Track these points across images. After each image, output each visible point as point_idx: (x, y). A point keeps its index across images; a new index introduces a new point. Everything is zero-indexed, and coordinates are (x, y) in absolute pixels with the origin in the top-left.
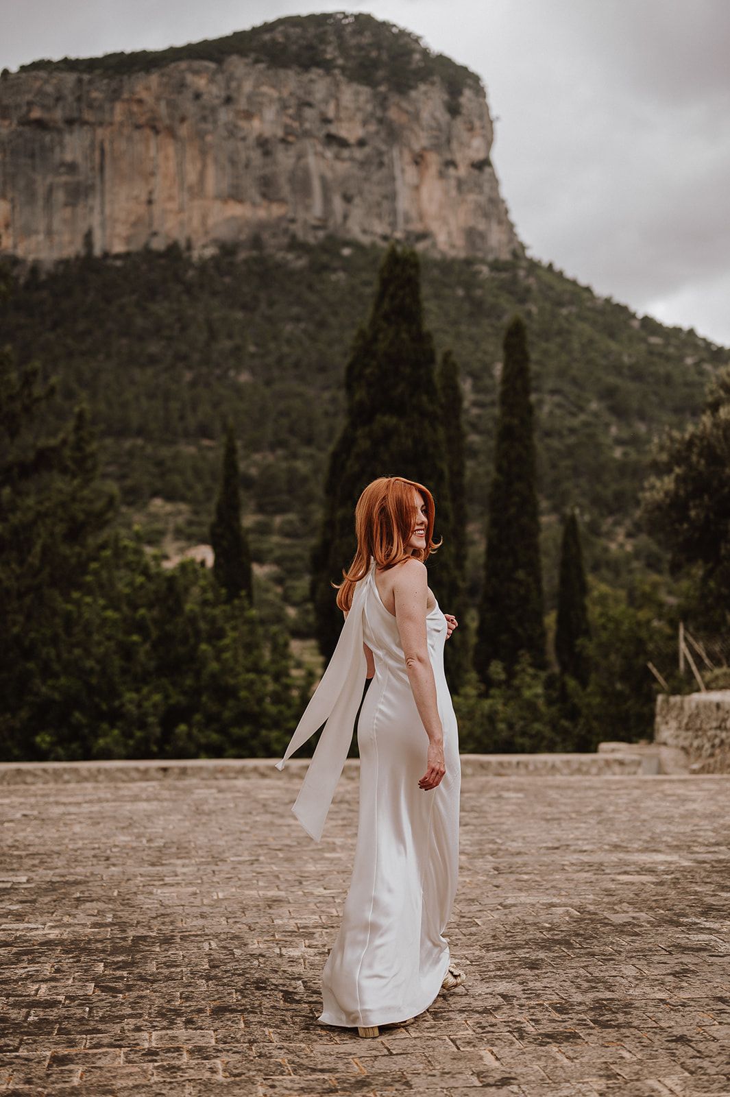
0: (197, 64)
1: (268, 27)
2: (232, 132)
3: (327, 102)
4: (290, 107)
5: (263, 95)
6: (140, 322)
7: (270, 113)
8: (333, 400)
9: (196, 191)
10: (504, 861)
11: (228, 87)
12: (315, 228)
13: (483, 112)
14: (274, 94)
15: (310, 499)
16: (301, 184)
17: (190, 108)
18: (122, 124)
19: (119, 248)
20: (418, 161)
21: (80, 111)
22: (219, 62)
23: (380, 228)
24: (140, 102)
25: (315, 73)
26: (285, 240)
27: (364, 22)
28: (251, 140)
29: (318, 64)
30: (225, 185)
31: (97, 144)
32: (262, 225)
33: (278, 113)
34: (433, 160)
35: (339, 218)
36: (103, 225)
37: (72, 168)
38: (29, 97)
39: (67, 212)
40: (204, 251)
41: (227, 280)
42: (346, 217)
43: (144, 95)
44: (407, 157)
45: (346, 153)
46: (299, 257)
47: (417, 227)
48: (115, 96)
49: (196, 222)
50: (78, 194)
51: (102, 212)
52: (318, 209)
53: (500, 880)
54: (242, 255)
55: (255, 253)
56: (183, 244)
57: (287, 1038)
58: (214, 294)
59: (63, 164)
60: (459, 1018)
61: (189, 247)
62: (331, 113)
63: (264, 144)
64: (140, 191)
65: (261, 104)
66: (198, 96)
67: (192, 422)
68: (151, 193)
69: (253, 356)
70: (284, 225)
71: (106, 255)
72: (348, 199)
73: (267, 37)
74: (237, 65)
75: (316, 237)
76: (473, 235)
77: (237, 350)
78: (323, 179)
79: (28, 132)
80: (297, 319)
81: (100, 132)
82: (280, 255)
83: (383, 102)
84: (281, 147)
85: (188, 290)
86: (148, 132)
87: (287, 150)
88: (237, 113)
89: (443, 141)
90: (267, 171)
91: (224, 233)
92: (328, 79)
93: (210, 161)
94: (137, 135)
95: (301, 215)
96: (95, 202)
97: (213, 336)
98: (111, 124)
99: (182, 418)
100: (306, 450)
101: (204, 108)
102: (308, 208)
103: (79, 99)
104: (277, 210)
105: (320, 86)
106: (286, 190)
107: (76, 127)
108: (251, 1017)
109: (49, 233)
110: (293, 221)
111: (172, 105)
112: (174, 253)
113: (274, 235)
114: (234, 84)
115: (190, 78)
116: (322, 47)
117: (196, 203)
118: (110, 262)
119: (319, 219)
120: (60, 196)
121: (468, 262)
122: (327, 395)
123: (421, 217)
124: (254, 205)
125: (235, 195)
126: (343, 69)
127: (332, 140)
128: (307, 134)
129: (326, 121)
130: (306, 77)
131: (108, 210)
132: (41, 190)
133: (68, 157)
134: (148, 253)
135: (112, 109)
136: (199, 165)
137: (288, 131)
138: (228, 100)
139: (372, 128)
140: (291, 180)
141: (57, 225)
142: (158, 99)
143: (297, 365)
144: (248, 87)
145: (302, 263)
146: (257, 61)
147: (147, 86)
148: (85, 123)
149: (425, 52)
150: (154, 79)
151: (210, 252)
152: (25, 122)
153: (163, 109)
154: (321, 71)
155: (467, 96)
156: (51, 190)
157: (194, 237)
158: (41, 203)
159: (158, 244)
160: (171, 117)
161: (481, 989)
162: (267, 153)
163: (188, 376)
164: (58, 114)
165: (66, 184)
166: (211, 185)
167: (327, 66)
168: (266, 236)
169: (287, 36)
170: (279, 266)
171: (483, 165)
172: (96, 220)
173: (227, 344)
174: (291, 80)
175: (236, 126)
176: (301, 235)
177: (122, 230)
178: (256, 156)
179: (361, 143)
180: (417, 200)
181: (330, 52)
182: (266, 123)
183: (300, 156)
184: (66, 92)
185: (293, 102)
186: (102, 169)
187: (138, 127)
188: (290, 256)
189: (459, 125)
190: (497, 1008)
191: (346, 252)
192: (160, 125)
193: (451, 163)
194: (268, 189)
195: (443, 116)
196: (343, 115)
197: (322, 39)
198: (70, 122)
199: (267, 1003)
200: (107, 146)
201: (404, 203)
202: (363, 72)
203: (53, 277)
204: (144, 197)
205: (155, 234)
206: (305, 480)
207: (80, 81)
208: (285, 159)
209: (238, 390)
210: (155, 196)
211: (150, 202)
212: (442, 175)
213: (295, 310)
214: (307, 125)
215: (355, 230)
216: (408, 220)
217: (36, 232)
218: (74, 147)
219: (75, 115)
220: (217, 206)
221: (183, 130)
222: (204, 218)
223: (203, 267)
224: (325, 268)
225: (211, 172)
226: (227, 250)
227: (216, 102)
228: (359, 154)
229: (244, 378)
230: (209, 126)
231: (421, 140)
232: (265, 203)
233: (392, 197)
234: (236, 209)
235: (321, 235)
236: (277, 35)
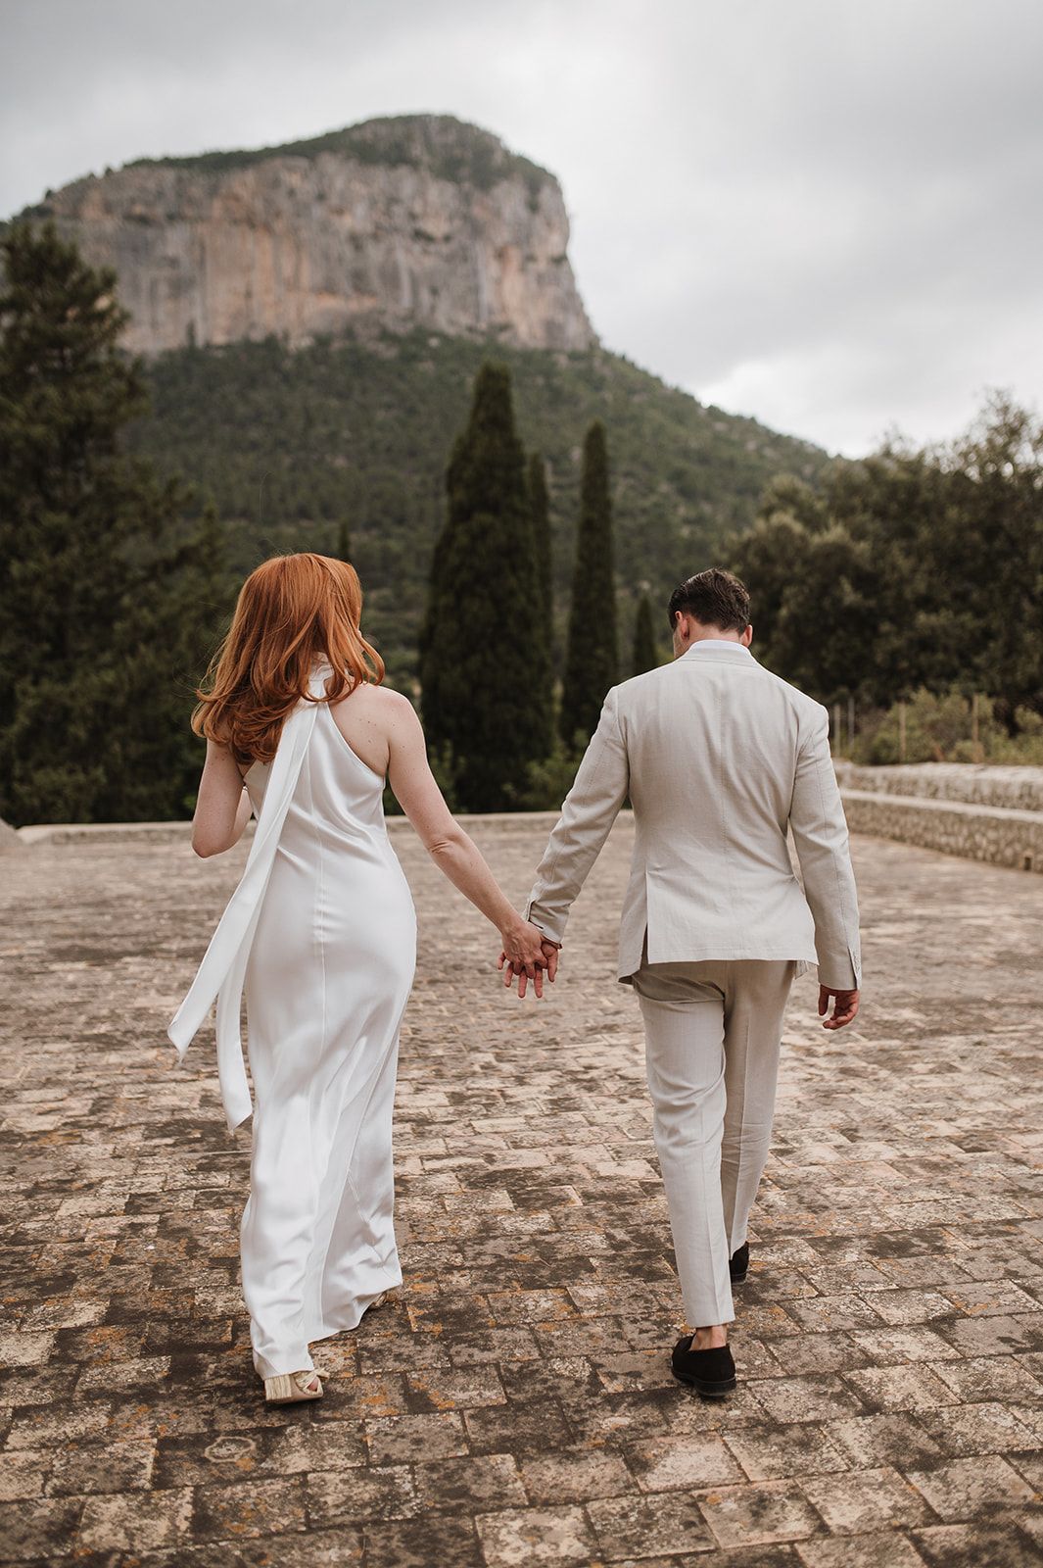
0: (293, 163)
1: (357, 127)
2: (325, 228)
3: (414, 199)
4: (379, 203)
5: (354, 191)
6: (241, 409)
7: (361, 210)
8: (423, 483)
9: (293, 285)
10: (602, 892)
11: (320, 184)
12: (405, 319)
13: (561, 209)
14: (364, 190)
15: (402, 576)
16: (391, 278)
17: (284, 204)
18: (220, 220)
19: (220, 339)
20: (501, 255)
21: (180, 206)
22: (312, 160)
23: (465, 320)
24: (237, 198)
25: (403, 171)
26: (375, 331)
27: (448, 122)
28: (343, 236)
29: (405, 162)
30: (319, 279)
31: (197, 240)
32: (354, 318)
33: (368, 209)
34: (515, 256)
35: (427, 310)
36: (205, 319)
37: (173, 262)
38: (131, 193)
39: (170, 305)
40: (300, 342)
41: (323, 369)
42: (433, 309)
43: (240, 191)
44: (490, 251)
45: (432, 248)
46: (389, 348)
47: (499, 319)
48: (213, 192)
49: (292, 314)
50: (180, 287)
51: (203, 305)
52: (406, 300)
53: (601, 904)
54: (336, 345)
55: (348, 344)
56: (280, 335)
57: (487, 993)
58: (310, 382)
59: (165, 258)
60: (585, 982)
61: (286, 337)
62: (418, 208)
63: (356, 241)
64: (239, 284)
65: (353, 201)
66: (292, 193)
67: (292, 504)
68: (249, 286)
69: (348, 441)
70: (375, 317)
71: (208, 346)
72: (434, 292)
73: (357, 137)
74: (329, 163)
75: (405, 329)
76: (552, 328)
77: (333, 436)
78: (412, 274)
79: (132, 227)
80: (389, 407)
81: (200, 228)
82: (372, 346)
83: (466, 199)
84: (371, 242)
85: (286, 378)
86: (245, 227)
87: (377, 245)
88: (330, 209)
89: (523, 237)
90: (359, 265)
91: (320, 325)
92: (416, 177)
93: (304, 256)
94: (234, 230)
95: (391, 307)
96: (196, 294)
97: (310, 422)
98: (210, 219)
99: (282, 500)
100: (398, 530)
101: (298, 204)
102: (397, 300)
103: (179, 195)
104: (368, 303)
105: (406, 182)
106: (376, 284)
107: (177, 222)
108: (457, 985)
109: (154, 324)
110: (383, 313)
111: (268, 202)
112: (272, 345)
113: (366, 327)
114: (326, 181)
115: (284, 175)
116: (409, 145)
117: (292, 296)
118: (211, 353)
119: (408, 311)
120: (163, 289)
121: (548, 352)
122: (417, 479)
123: (504, 309)
124: (347, 297)
125: (329, 288)
126: (430, 168)
127: (420, 235)
128: (396, 230)
129: (413, 216)
130: (393, 175)
131: (209, 303)
132: (145, 284)
133: (170, 252)
134: (248, 346)
135: (211, 206)
136: (294, 260)
137: (378, 226)
138: (321, 197)
139: (457, 223)
140: (382, 273)
141: (161, 316)
142: (254, 196)
143: (389, 450)
144: (339, 183)
145: (392, 353)
146: (348, 158)
147: (243, 183)
148: (185, 218)
149: (507, 153)
150: (250, 177)
151: (306, 342)
152: (129, 217)
153: (259, 205)
154: (408, 169)
155: (545, 195)
156: (154, 284)
157: (290, 328)
158: (145, 296)
159: (257, 336)
160: (267, 213)
161: (595, 966)
162: (358, 248)
163: (287, 461)
164: (159, 211)
165: (169, 278)
166: (306, 278)
167: (414, 164)
168: (359, 328)
169: (376, 137)
170: (371, 356)
171: (560, 260)
172: (197, 313)
173: (322, 430)
174: (380, 177)
175: (328, 222)
176: (391, 327)
177: (223, 322)
178: (348, 251)
179: (447, 239)
180: (499, 292)
181: (417, 150)
182: (357, 219)
183: (390, 251)
184: (167, 189)
185: (382, 198)
186: (202, 262)
187: (235, 222)
188: (381, 347)
189: (538, 222)
190: (608, 977)
191: (434, 342)
192: (256, 221)
193: (530, 258)
194: (359, 282)
195: (523, 213)
196: (429, 211)
197: (409, 137)
198: (172, 218)
199: (467, 977)
200: (206, 242)
201: (487, 296)
202: (449, 169)
203: (159, 369)
204: (243, 290)
205: (253, 325)
206: (397, 558)
207: (180, 180)
208: (375, 254)
209: (334, 474)
210: (254, 289)
211: (248, 295)
212: (523, 269)
213: (386, 398)
214: (396, 221)
215: (442, 322)
216: (491, 312)
217: (142, 324)
218: (175, 242)
219: (176, 210)
220: (312, 298)
221: (279, 226)
222: (300, 311)
223: (299, 358)
224: (414, 357)
225: (306, 266)
226: (322, 341)
227: (310, 198)
228: (445, 249)
229: (340, 462)
230: (303, 222)
231: (502, 236)
232: (357, 296)
233: (476, 290)
234: (330, 303)
235: (410, 326)
236: (368, 135)
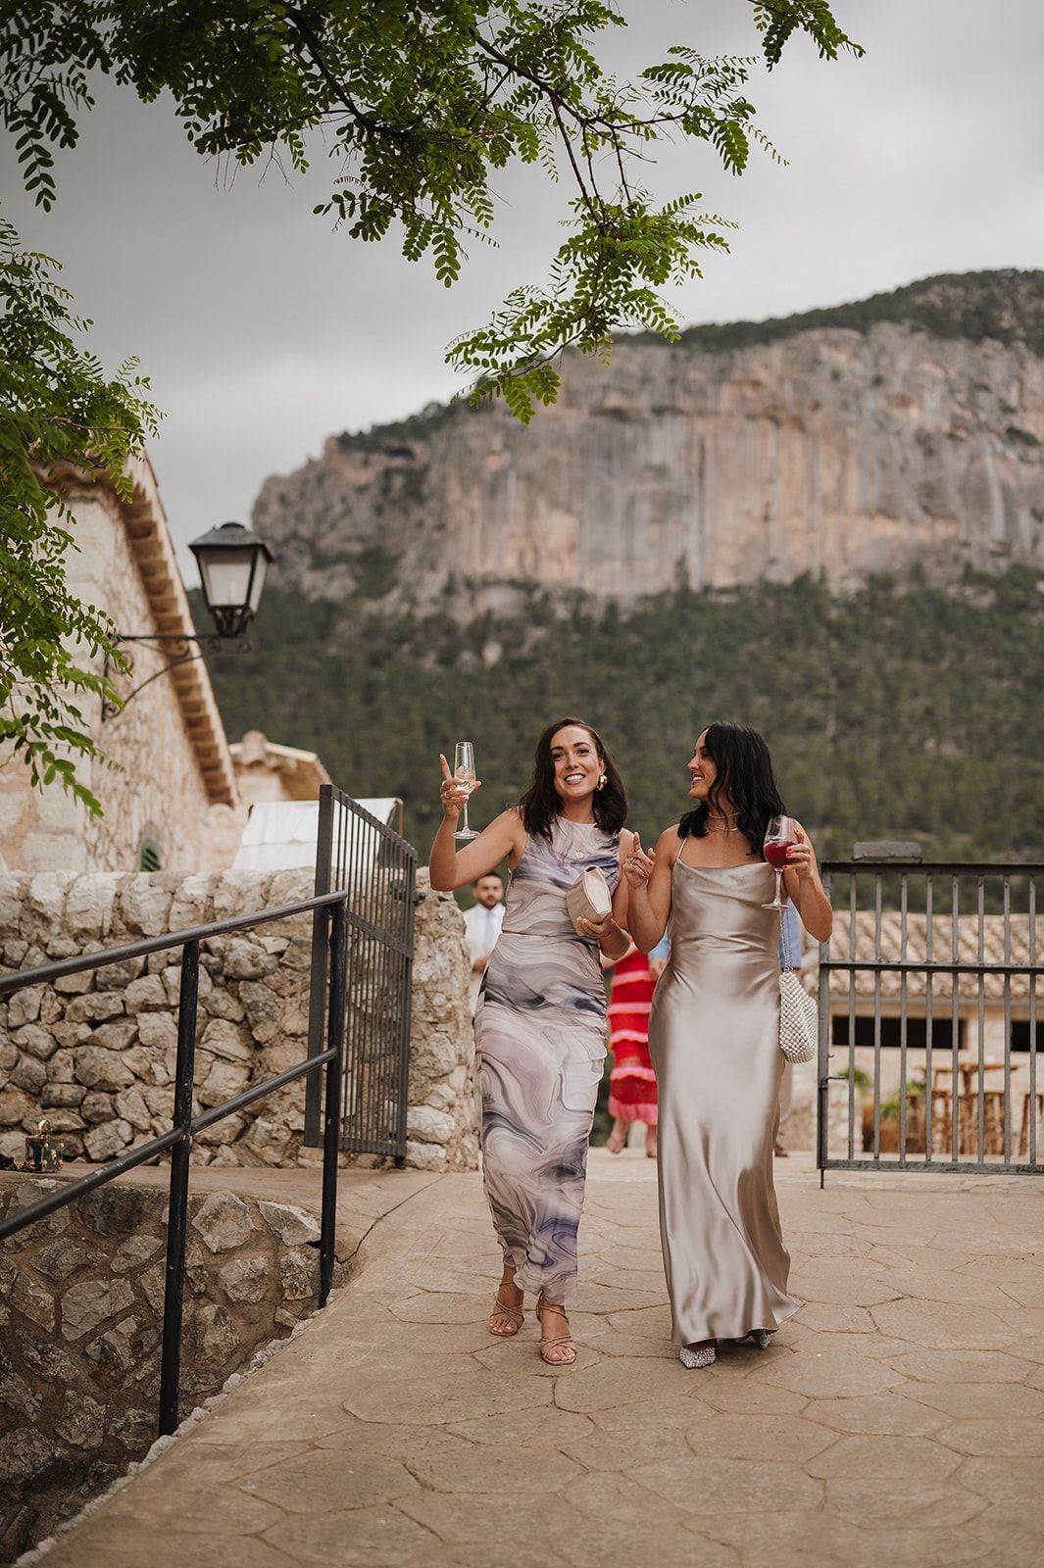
0: (835, 334)
1: (920, 287)
2: (882, 424)
3: (1007, 385)
4: (959, 391)
5: (924, 374)
6: (784, 673)
7: (933, 399)
9: (834, 504)
11: (876, 364)
12: (995, 554)
14: (939, 373)
16: (977, 495)
17: (825, 390)
18: (730, 414)
19: (723, 580)
21: (673, 396)
22: (864, 331)
24: (757, 384)
25: (990, 346)
26: (958, 571)
28: (908, 435)
29: (993, 336)
30: (873, 497)
31: (695, 442)
32: (923, 550)
33: (943, 399)
35: (1028, 544)
36: (702, 549)
37: (661, 472)
38: (604, 379)
39: (653, 531)
40: (844, 584)
41: (890, 621)
42: (1035, 541)
43: (762, 375)
45: (1034, 454)
46: (983, 593)
48: (722, 375)
49: (831, 546)
50: (668, 506)
51: (701, 531)
52: (998, 529)
54: (901, 590)
55: (917, 587)
56: (815, 576)
58: (876, 638)
59: (649, 467)
61: (823, 579)
62: (1013, 400)
63: (925, 442)
64: (754, 503)
65: (922, 387)
66: (836, 376)
67: (901, 807)
68: (767, 506)
69: (953, 722)
70: (953, 549)
71: (707, 589)
72: (1039, 517)
73: (919, 300)
74: (887, 333)
75: (997, 567)
77: (930, 714)
78: (1005, 489)
79: (602, 423)
80: (998, 675)
81: (701, 426)
82: (953, 591)
84: (948, 444)
85: (837, 631)
86: (767, 424)
87: (955, 448)
88: (889, 398)
90: (931, 477)
91: (872, 561)
92: (1008, 355)
93: (852, 462)
94: (750, 428)
95: (976, 537)
96: (691, 517)
97: (892, 695)
98: (715, 413)
99: (884, 801)
101: (844, 391)
102: (985, 527)
103: (672, 381)
104: (943, 530)
105: (998, 364)
106: (955, 502)
107: (667, 417)
109: (629, 558)
110: (965, 544)
111: (801, 388)
112: (806, 589)
113: (940, 564)
114: (885, 361)
115: (825, 352)
116: (995, 313)
117: (833, 520)
118: (713, 598)
119: (1001, 544)
120: (645, 509)
124: (912, 521)
125: (887, 510)
126: (1027, 341)
127: (1015, 435)
128: (983, 427)
129: (1007, 410)
130: (978, 353)
131: (708, 528)
132: (619, 500)
133: (656, 458)
134: (767, 588)
135: (717, 395)
136: (837, 468)
137: (957, 423)
138: (878, 381)
140: (962, 490)
141: (640, 546)
142: (781, 380)
143: (1019, 734)
144: (903, 363)
145: (987, 600)
146: (915, 329)
147: (767, 364)
148: (677, 412)
150: (776, 353)
151: (854, 585)
152: (599, 411)
153: (788, 393)
154: (998, 344)
156: (632, 501)
157: (829, 566)
158: (618, 517)
159: (781, 575)
160: (799, 404)
162: (930, 453)
163: (874, 745)
164: (643, 402)
165: (653, 493)
166: (853, 495)
167: (1006, 338)
168: (929, 565)
169: (946, 300)
170: (955, 603)
172: (692, 542)
173: (919, 704)
174: (960, 356)
175: (887, 416)
176: (978, 564)
177: (729, 556)
178: (915, 456)
181: (1007, 320)
182: (929, 412)
183: (974, 457)
184: (655, 373)
185: (963, 385)
186: (701, 474)
187: (751, 417)
188: (969, 591)
192: (782, 416)
194: (931, 499)
196: (1029, 401)
197: (992, 302)
198: (659, 411)
200: (709, 444)
203: (637, 623)
204: (758, 512)
205: (773, 561)
207: (673, 358)
208: (954, 461)
209: (947, 767)
210: (774, 510)
211: (766, 518)
213: (993, 663)
214: (983, 416)
217: (611, 557)
218: (664, 444)
219: (667, 401)
220: (861, 522)
221: (816, 422)
222: (843, 541)
223: (850, 604)
224: (1021, 607)
225: (854, 477)
226: (879, 583)
227: (861, 384)
229: (949, 750)
230: (853, 416)
232: (928, 520)
234: (887, 529)
235: (1003, 564)
236: (933, 297)
